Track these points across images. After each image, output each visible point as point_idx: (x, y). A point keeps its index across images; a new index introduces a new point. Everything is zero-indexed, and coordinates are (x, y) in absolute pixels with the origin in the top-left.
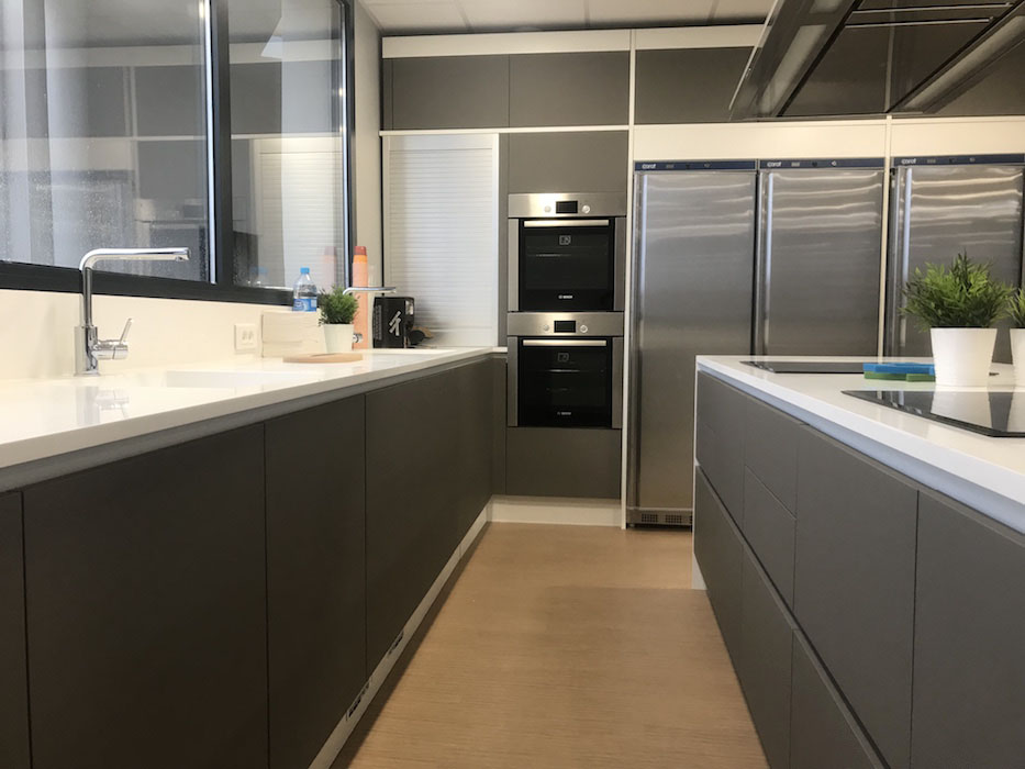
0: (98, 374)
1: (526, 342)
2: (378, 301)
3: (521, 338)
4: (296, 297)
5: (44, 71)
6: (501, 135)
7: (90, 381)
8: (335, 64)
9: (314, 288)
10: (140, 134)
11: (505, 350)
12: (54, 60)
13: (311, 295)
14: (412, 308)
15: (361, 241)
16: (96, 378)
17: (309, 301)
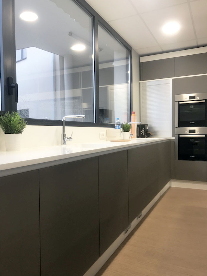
0: (66, 145)
1: (180, 136)
2: (138, 126)
3: (179, 135)
4: (115, 125)
5: (64, 75)
6: (172, 79)
7: (64, 146)
8: (127, 66)
9: (120, 123)
10: (83, 88)
11: (174, 138)
12: (66, 72)
13: (119, 125)
14: (147, 127)
15: (134, 110)
16: (65, 145)
17: (119, 126)
